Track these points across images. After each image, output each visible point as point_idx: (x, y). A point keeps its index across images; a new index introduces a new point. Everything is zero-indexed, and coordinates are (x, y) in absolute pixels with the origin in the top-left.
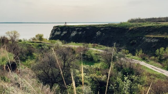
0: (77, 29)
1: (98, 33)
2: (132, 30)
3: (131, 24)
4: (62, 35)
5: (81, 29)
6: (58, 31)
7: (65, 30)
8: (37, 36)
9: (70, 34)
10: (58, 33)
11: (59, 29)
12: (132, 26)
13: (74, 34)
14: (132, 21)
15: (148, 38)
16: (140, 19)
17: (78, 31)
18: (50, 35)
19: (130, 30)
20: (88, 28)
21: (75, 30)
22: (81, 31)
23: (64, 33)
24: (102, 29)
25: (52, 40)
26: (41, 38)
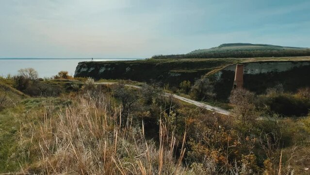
0: (105, 65)
1: (128, 69)
2: (159, 65)
3: (157, 60)
4: (89, 72)
5: (109, 65)
6: (84, 67)
7: (92, 67)
8: (60, 74)
9: (98, 70)
10: (85, 70)
11: (85, 65)
12: (158, 62)
13: (102, 70)
14: (156, 57)
15: (172, 72)
16: (162, 56)
17: (107, 67)
18: (75, 72)
19: (157, 66)
20: (117, 64)
21: (103, 66)
22: (110, 67)
23: (92, 69)
24: (131, 65)
25: (79, 77)
26: (64, 75)
